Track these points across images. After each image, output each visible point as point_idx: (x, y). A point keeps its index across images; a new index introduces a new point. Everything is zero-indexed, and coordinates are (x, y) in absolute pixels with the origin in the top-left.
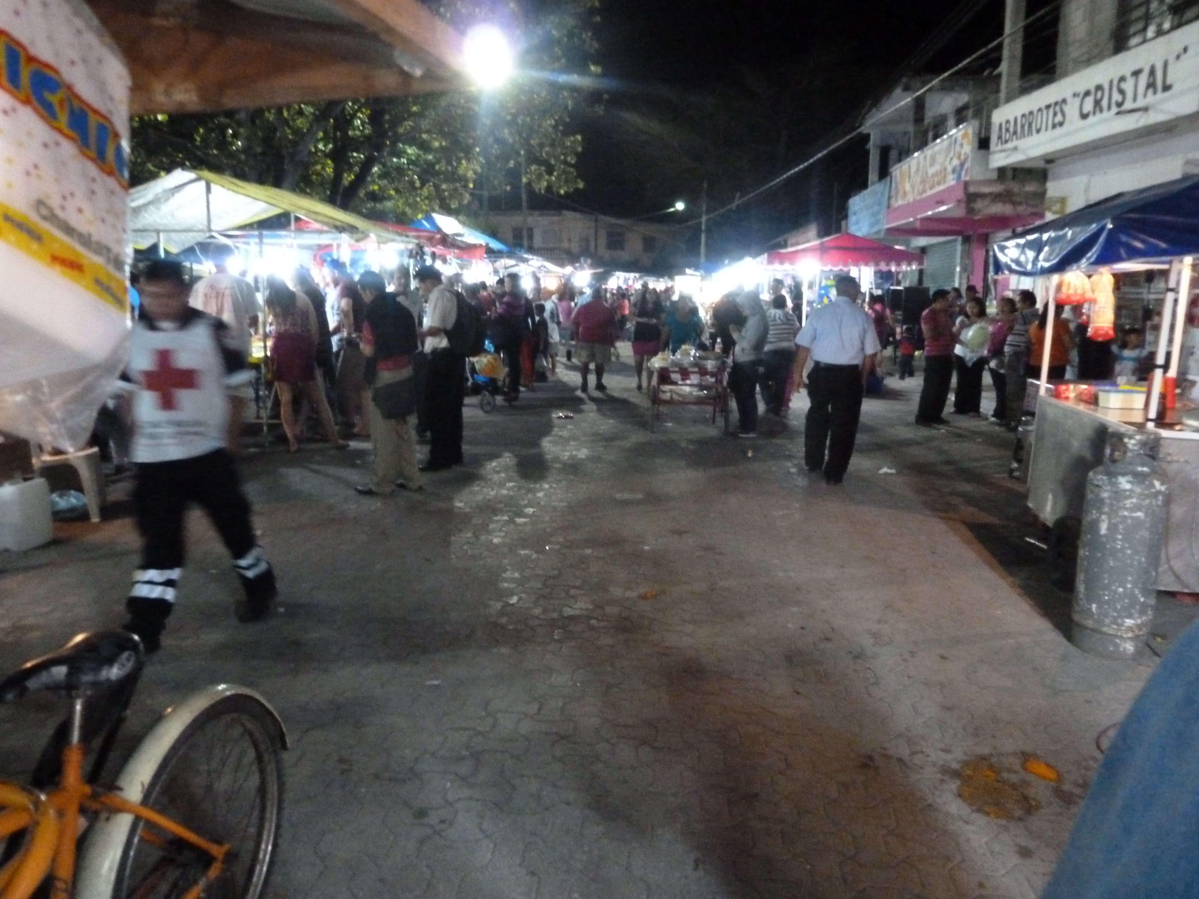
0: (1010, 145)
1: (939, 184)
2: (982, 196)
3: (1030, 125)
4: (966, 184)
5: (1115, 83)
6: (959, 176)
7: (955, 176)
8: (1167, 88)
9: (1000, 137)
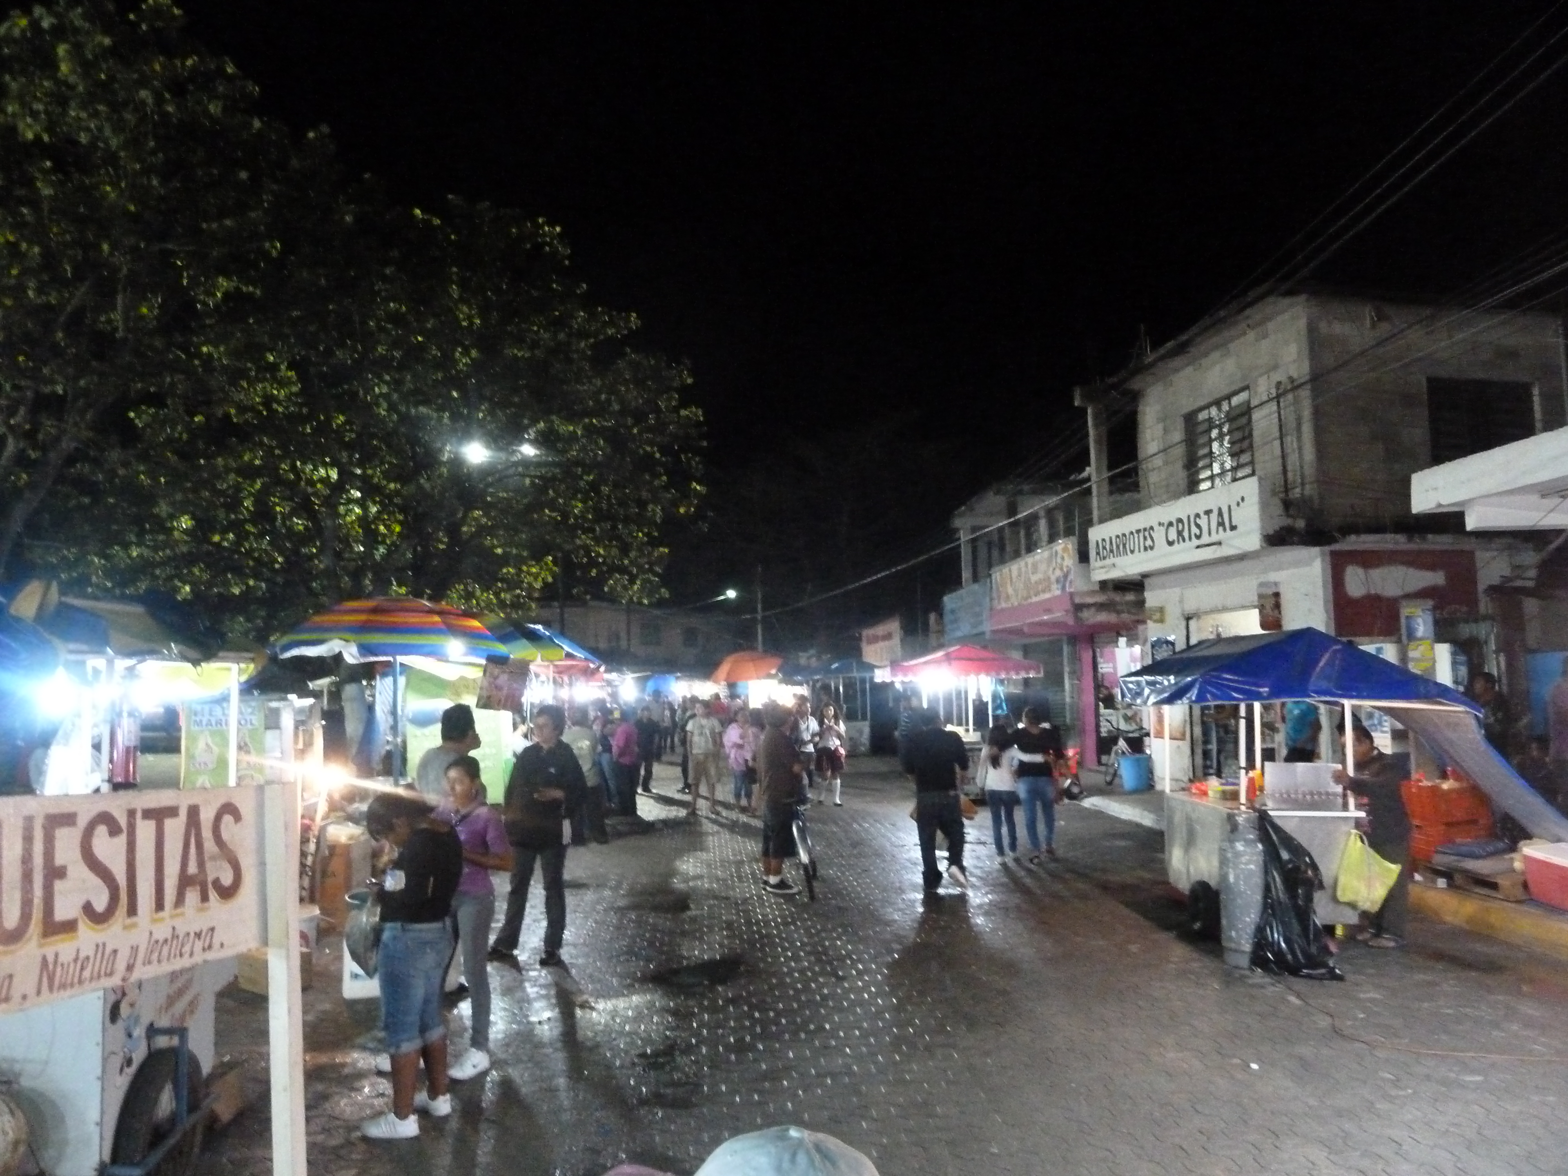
0: (1108, 562)
1: (1044, 591)
2: (1088, 606)
3: (1124, 545)
4: (1072, 595)
5: (1192, 519)
6: (1064, 588)
7: (1060, 586)
8: (1233, 528)
9: (1098, 553)
